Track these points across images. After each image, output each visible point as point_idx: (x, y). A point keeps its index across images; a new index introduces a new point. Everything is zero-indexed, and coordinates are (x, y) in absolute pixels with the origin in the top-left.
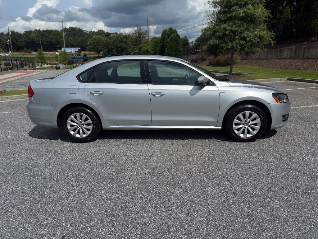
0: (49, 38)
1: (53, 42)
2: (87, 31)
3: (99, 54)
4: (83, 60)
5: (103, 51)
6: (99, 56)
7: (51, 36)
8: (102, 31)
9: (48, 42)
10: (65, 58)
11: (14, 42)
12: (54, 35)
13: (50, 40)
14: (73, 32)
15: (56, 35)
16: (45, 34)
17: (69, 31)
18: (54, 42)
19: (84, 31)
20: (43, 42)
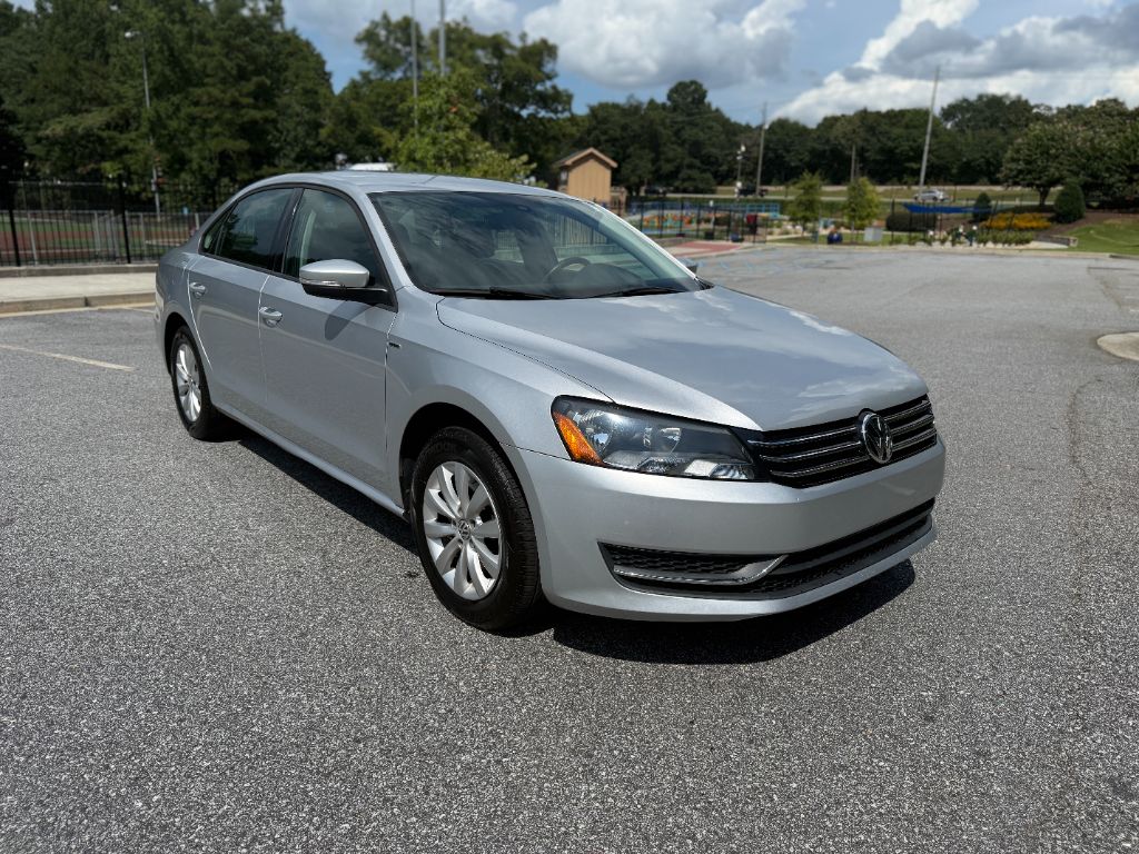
0: (889, 138)
1: (898, 151)
2: (1050, 108)
3: (1044, 195)
4: (970, 215)
5: (1062, 184)
6: (1042, 205)
7: (897, 131)
8: (1113, 104)
9: (882, 151)
10: (853, 205)
11: (780, 151)
12: (907, 127)
13: (890, 144)
14: (988, 113)
15: (915, 127)
16: (879, 125)
17: (974, 111)
18: (902, 151)
19: (1037, 106)
20: (868, 151)
